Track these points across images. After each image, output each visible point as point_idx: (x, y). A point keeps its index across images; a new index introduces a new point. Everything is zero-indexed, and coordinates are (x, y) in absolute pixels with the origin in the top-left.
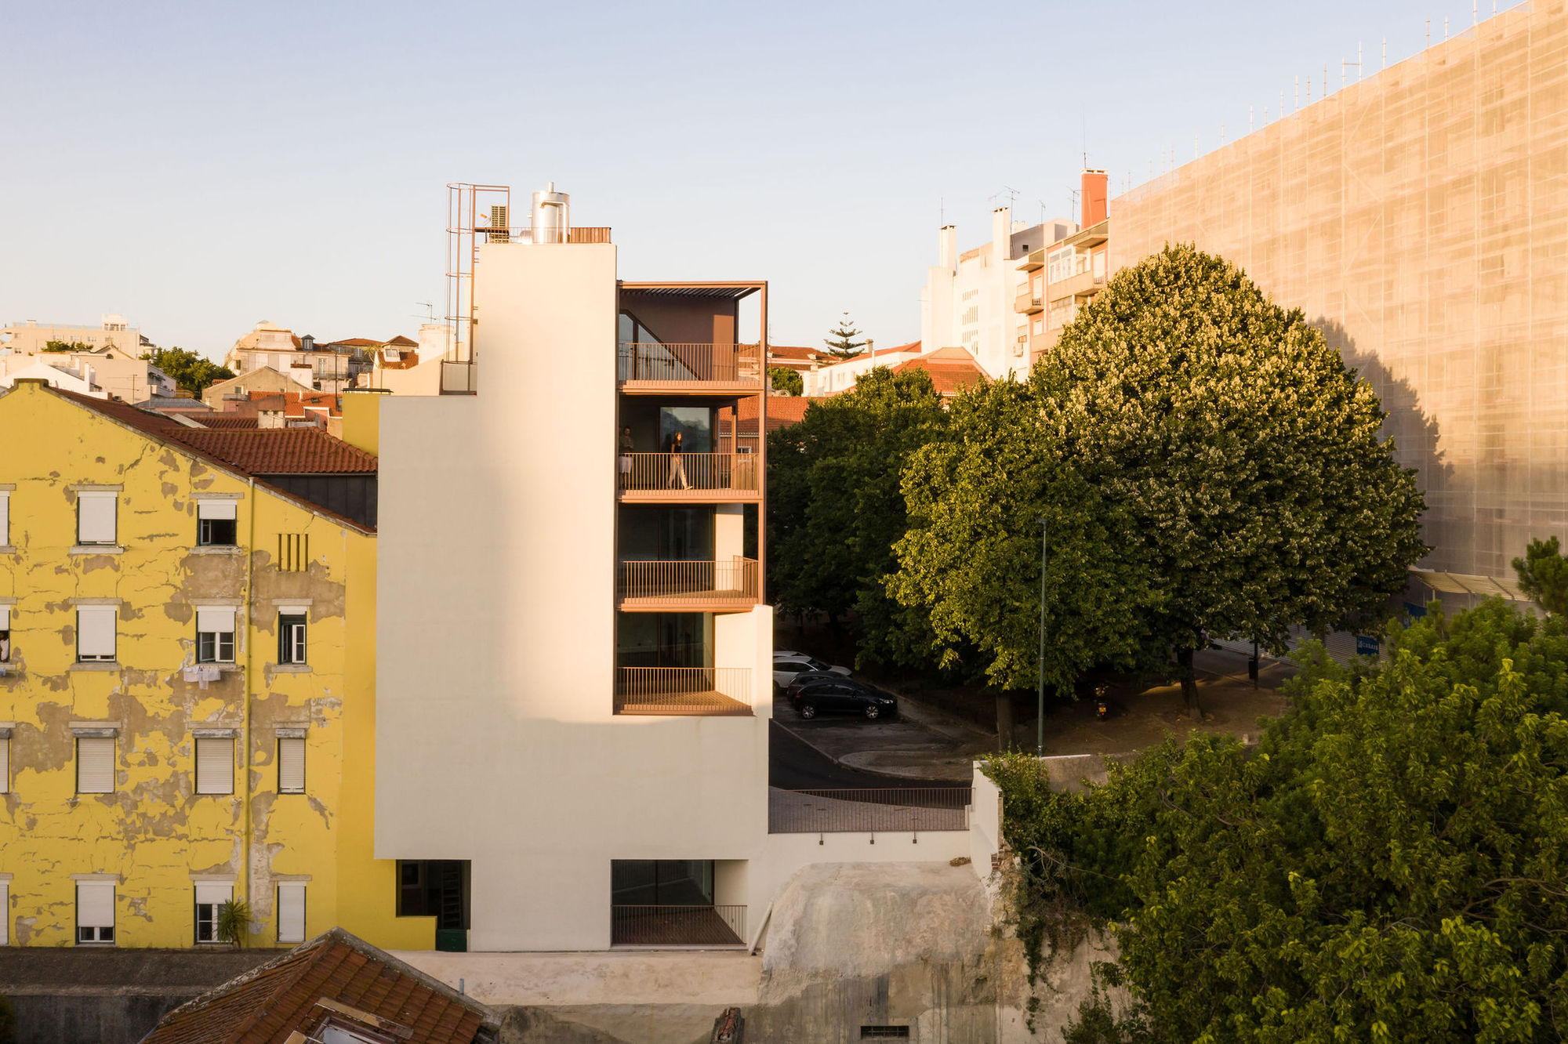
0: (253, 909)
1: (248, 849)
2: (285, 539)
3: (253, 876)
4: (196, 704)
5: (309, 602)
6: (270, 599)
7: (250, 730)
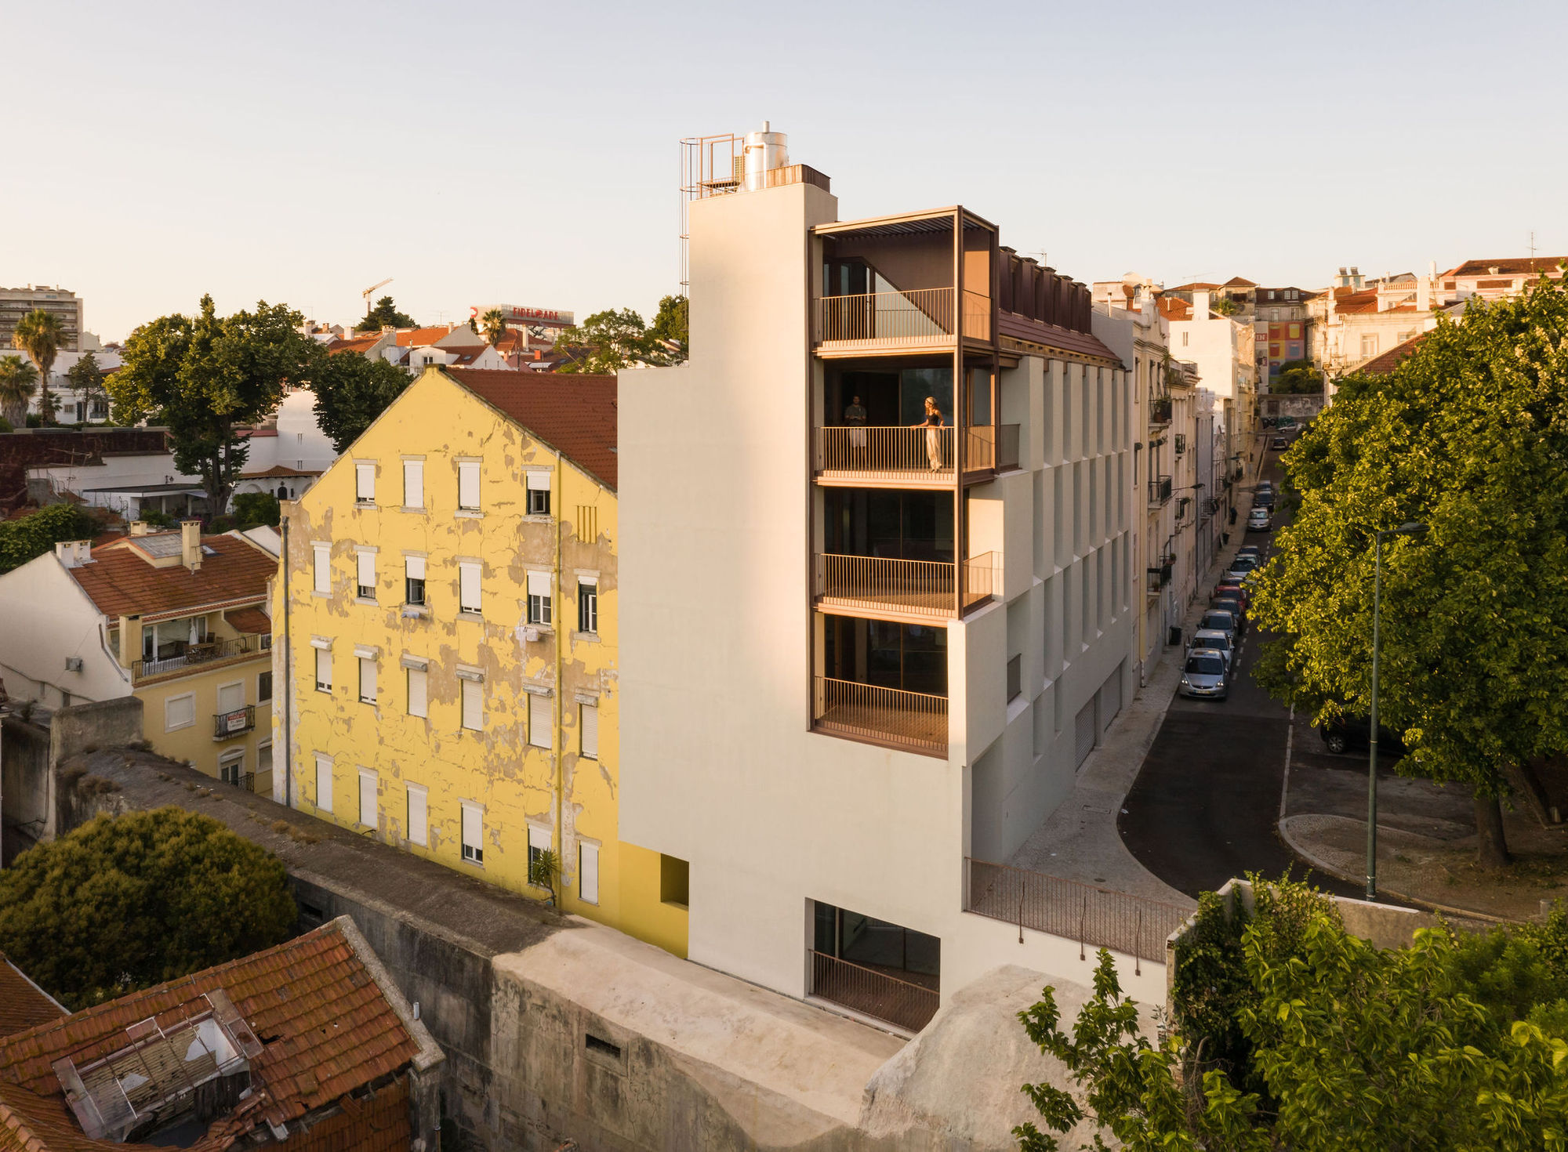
0: (564, 862)
1: (560, 804)
2: (581, 509)
3: (563, 830)
4: (528, 661)
5: (597, 573)
6: (572, 569)
7: (561, 692)
